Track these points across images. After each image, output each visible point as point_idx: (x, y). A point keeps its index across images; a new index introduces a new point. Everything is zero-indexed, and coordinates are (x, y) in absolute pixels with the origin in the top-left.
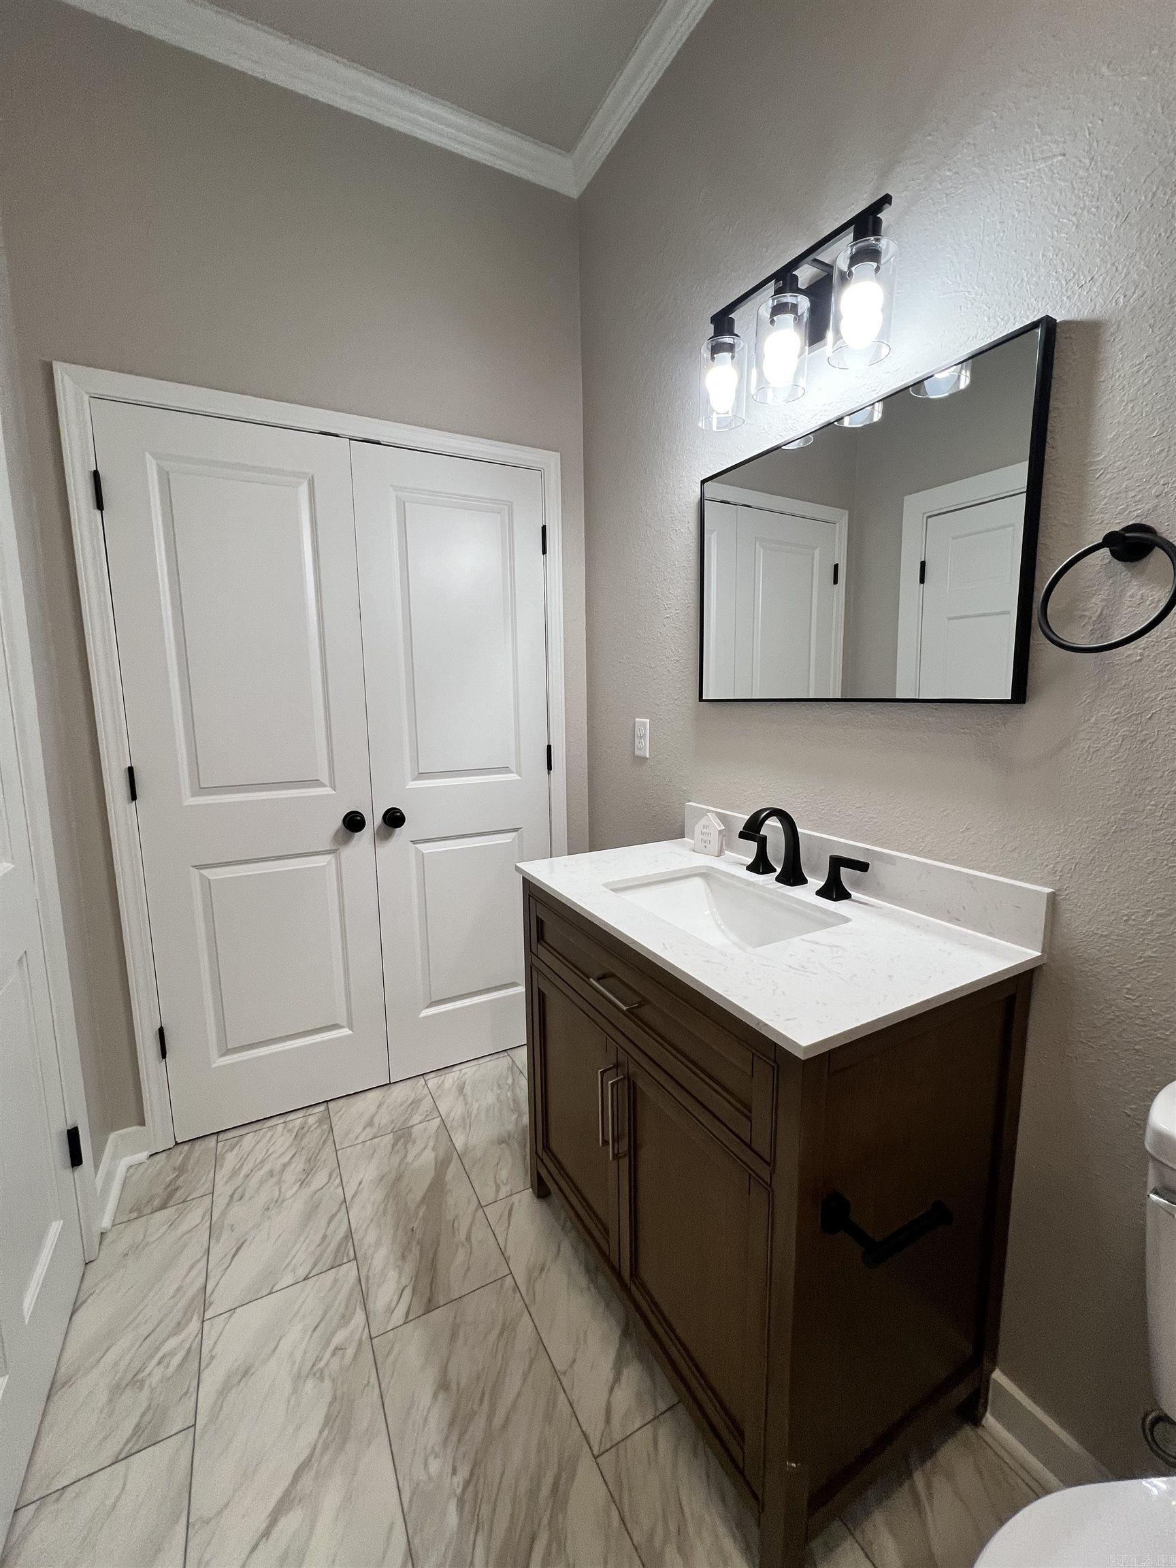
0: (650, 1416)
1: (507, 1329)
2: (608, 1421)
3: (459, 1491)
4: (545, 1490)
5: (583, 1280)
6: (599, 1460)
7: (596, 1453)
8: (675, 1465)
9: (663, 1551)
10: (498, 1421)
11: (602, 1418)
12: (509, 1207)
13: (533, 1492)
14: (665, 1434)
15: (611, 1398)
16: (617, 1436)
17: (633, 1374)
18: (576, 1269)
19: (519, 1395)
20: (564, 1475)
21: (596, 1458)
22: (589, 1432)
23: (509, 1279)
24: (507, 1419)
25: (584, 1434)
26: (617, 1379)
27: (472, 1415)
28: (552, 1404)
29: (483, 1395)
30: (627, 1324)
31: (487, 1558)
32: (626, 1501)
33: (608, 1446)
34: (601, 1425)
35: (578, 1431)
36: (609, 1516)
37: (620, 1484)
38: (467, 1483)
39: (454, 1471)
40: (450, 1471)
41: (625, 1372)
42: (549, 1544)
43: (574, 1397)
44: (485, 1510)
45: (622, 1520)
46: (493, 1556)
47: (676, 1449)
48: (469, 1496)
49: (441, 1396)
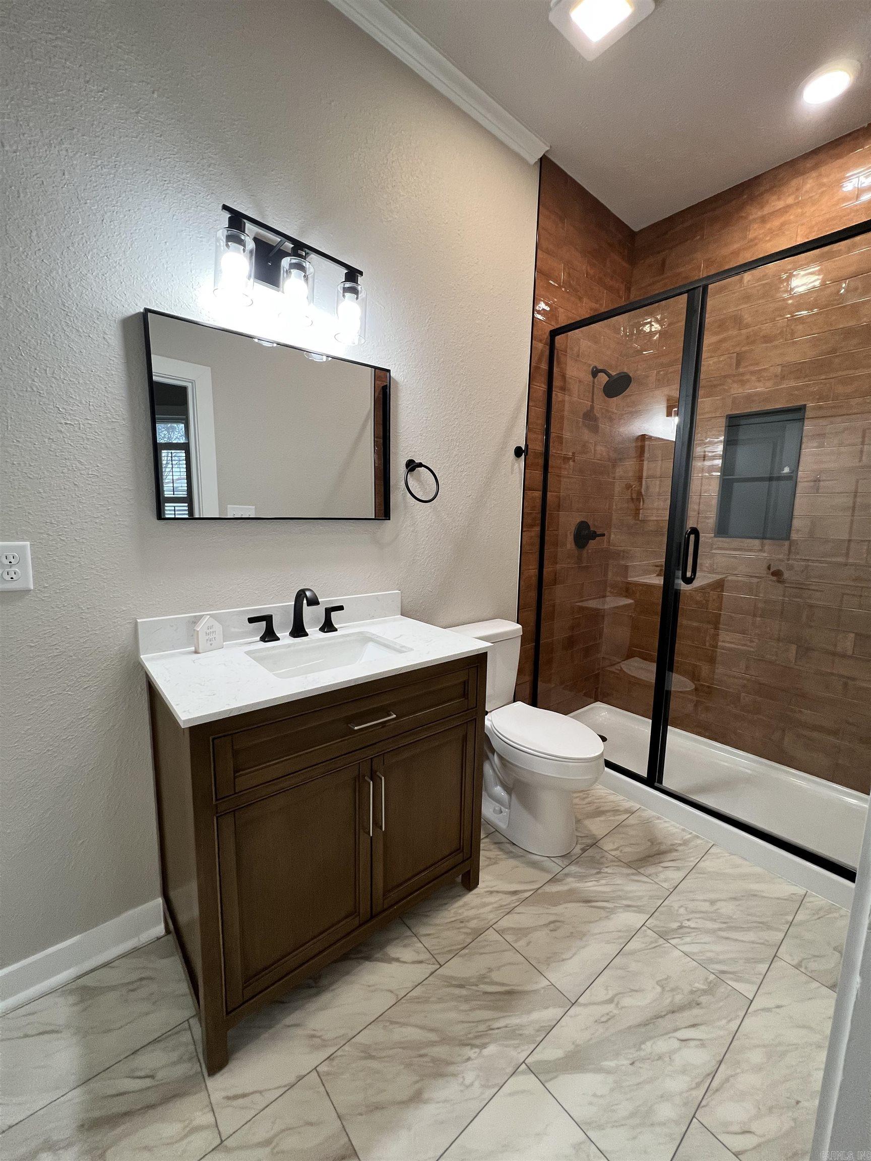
0: (415, 939)
1: (368, 1054)
2: (421, 962)
3: (477, 1050)
4: (464, 992)
5: (326, 997)
6: (442, 964)
7: (439, 966)
8: (436, 925)
9: (471, 929)
10: (433, 1037)
11: (419, 966)
12: (230, 1103)
13: (467, 999)
14: (423, 930)
15: (409, 961)
16: (428, 956)
17: (394, 951)
18: (312, 1006)
19: (416, 1026)
20: (454, 983)
21: (441, 966)
22: (429, 972)
23: (323, 1069)
24: (432, 1030)
25: (430, 975)
26: (397, 960)
27: (434, 1060)
28: (418, 1000)
29: (421, 1056)
30: (362, 958)
31: (503, 1017)
32: (455, 948)
33: (434, 960)
34: (423, 965)
35: (430, 978)
36: (465, 955)
37: (450, 951)
38: (473, 1046)
39: (469, 1059)
40: (470, 1062)
41: (393, 955)
42: (486, 983)
43: (410, 985)
44: (482, 1027)
45: (464, 948)
46: (502, 1014)
47: (430, 925)
48: (477, 1042)
49: (426, 1096)
